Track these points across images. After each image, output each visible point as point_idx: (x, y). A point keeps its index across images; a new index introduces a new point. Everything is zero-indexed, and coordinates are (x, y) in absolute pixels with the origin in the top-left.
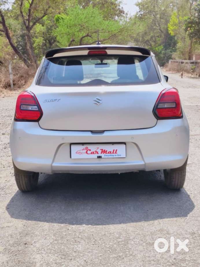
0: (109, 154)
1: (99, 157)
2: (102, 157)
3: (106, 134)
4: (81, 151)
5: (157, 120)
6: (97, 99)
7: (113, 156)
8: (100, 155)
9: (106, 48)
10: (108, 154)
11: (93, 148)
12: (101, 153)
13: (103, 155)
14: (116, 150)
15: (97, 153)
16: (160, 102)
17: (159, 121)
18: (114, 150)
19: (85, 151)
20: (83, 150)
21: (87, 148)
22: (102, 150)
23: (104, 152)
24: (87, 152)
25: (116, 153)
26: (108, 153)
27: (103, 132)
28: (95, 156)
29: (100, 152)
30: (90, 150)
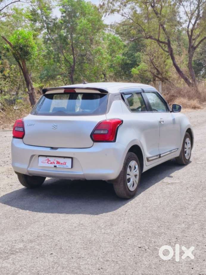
0: (61, 165)
1: (55, 166)
2: (57, 167)
3: (59, 150)
4: (45, 161)
5: (94, 142)
6: (54, 125)
7: (64, 166)
8: (55, 165)
9: (75, 88)
10: (60, 165)
11: (52, 159)
12: (57, 164)
13: (57, 165)
14: (66, 163)
15: (54, 164)
16: (96, 129)
17: (95, 143)
18: (64, 162)
19: (47, 161)
20: (46, 160)
21: (48, 159)
22: (57, 161)
23: (58, 163)
24: (48, 163)
25: (65, 164)
26: (61, 164)
27: (56, 148)
28: (53, 165)
29: (56, 162)
30: (50, 161)
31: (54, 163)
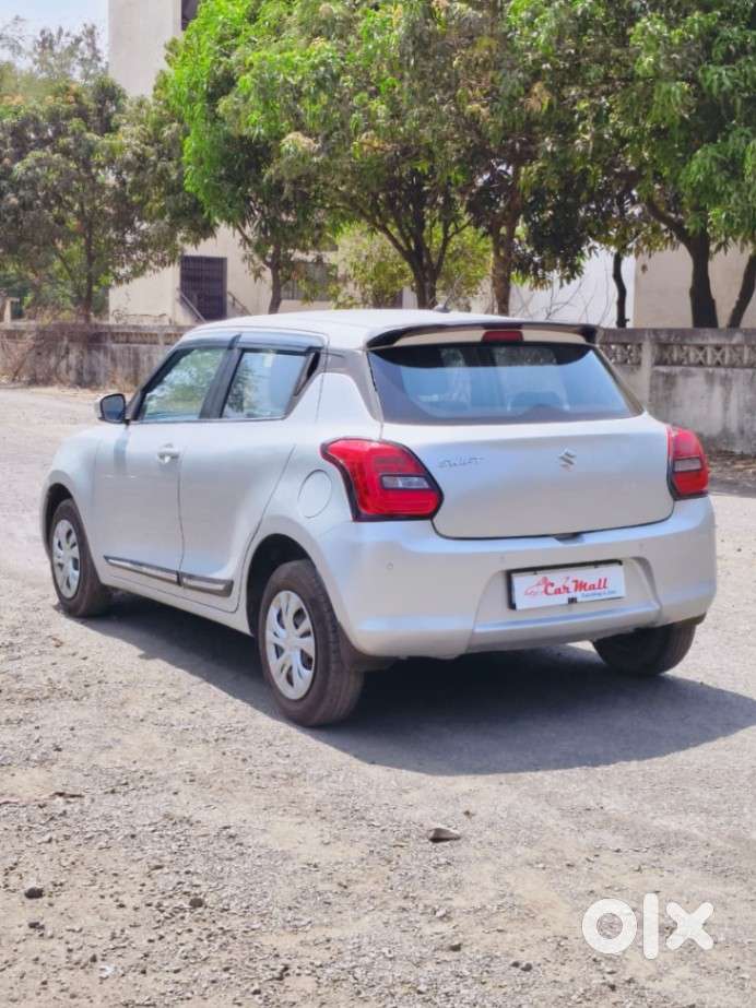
0: (593, 591)
1: (572, 601)
2: (579, 600)
3: (589, 540)
4: (535, 589)
5: (675, 500)
6: (567, 454)
7: (599, 594)
8: (572, 595)
10: (589, 592)
11: (557, 578)
12: (576, 590)
13: (579, 595)
14: (605, 580)
15: (568, 592)
16: (676, 458)
17: (678, 503)
18: (600, 581)
19: (542, 588)
20: (539, 584)
21: (545, 579)
22: (576, 581)
23: (580, 586)
24: (546, 592)
25: (605, 587)
26: (590, 589)
27: (575, 536)
28: (563, 599)
29: (572, 586)
30: (552, 585)
31: (566, 589)
